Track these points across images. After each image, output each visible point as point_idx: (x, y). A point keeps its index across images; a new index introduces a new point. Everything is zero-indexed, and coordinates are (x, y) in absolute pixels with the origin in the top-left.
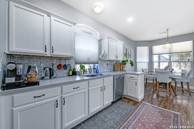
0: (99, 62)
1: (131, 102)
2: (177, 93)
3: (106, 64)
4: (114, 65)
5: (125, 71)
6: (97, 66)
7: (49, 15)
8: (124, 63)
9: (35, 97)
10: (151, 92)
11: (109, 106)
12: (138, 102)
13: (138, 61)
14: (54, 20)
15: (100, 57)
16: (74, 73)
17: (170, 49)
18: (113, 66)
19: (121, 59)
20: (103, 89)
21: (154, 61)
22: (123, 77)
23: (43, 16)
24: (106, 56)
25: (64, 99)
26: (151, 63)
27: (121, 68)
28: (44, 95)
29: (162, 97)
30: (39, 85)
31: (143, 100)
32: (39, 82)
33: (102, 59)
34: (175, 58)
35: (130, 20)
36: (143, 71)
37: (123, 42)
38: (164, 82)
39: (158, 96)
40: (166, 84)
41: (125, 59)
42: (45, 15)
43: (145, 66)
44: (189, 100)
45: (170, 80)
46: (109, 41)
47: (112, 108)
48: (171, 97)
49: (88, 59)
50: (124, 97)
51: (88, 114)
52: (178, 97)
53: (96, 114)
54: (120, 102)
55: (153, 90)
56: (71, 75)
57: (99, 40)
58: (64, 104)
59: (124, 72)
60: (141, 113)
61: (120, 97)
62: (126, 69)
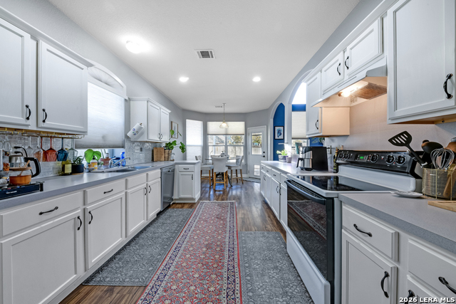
0: (127, 145)
1: (186, 206)
2: (233, 184)
3: (139, 148)
4: (153, 151)
5: (173, 160)
6: (123, 153)
7: (35, 36)
8: (169, 146)
9: (41, 214)
10: (208, 189)
11: (154, 221)
12: (195, 203)
13: (187, 143)
14: (48, 50)
15: (129, 134)
16: (77, 169)
17: (226, 129)
18: (151, 152)
19: (166, 139)
20: (147, 190)
21: (209, 144)
22: (173, 171)
23: (21, 36)
24: (142, 134)
25: (90, 213)
26: (205, 147)
27: (167, 155)
28: (57, 208)
29: (220, 191)
30: (42, 190)
31: (200, 199)
32: (42, 185)
33: (131, 139)
34: (231, 140)
35: (184, 80)
36: (197, 160)
37: (170, 111)
38: (221, 171)
39: (215, 191)
40: (223, 174)
41: (172, 141)
42: (28, 36)
43: (199, 153)
44: (241, 188)
45: (226, 169)
46: (149, 107)
47: (160, 220)
48: (228, 189)
49: (104, 137)
50: (173, 204)
51: (126, 237)
52: (234, 187)
53: (137, 236)
54: (170, 210)
55: (209, 186)
56: (71, 174)
57: (125, 100)
58: (90, 223)
59: (172, 163)
60: (201, 212)
61: (168, 205)
62: (173, 157)
